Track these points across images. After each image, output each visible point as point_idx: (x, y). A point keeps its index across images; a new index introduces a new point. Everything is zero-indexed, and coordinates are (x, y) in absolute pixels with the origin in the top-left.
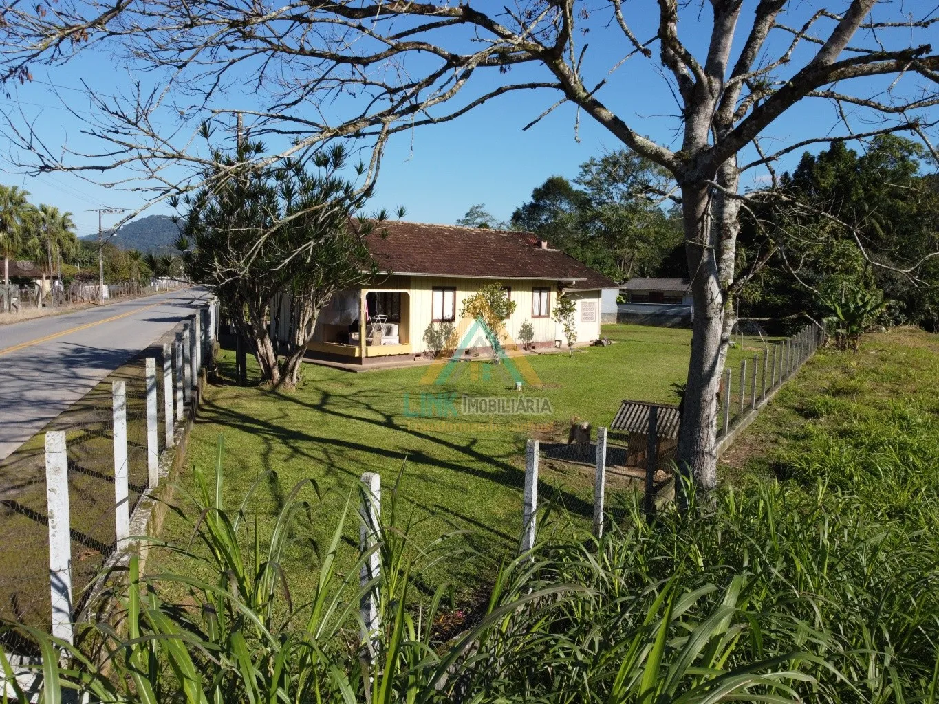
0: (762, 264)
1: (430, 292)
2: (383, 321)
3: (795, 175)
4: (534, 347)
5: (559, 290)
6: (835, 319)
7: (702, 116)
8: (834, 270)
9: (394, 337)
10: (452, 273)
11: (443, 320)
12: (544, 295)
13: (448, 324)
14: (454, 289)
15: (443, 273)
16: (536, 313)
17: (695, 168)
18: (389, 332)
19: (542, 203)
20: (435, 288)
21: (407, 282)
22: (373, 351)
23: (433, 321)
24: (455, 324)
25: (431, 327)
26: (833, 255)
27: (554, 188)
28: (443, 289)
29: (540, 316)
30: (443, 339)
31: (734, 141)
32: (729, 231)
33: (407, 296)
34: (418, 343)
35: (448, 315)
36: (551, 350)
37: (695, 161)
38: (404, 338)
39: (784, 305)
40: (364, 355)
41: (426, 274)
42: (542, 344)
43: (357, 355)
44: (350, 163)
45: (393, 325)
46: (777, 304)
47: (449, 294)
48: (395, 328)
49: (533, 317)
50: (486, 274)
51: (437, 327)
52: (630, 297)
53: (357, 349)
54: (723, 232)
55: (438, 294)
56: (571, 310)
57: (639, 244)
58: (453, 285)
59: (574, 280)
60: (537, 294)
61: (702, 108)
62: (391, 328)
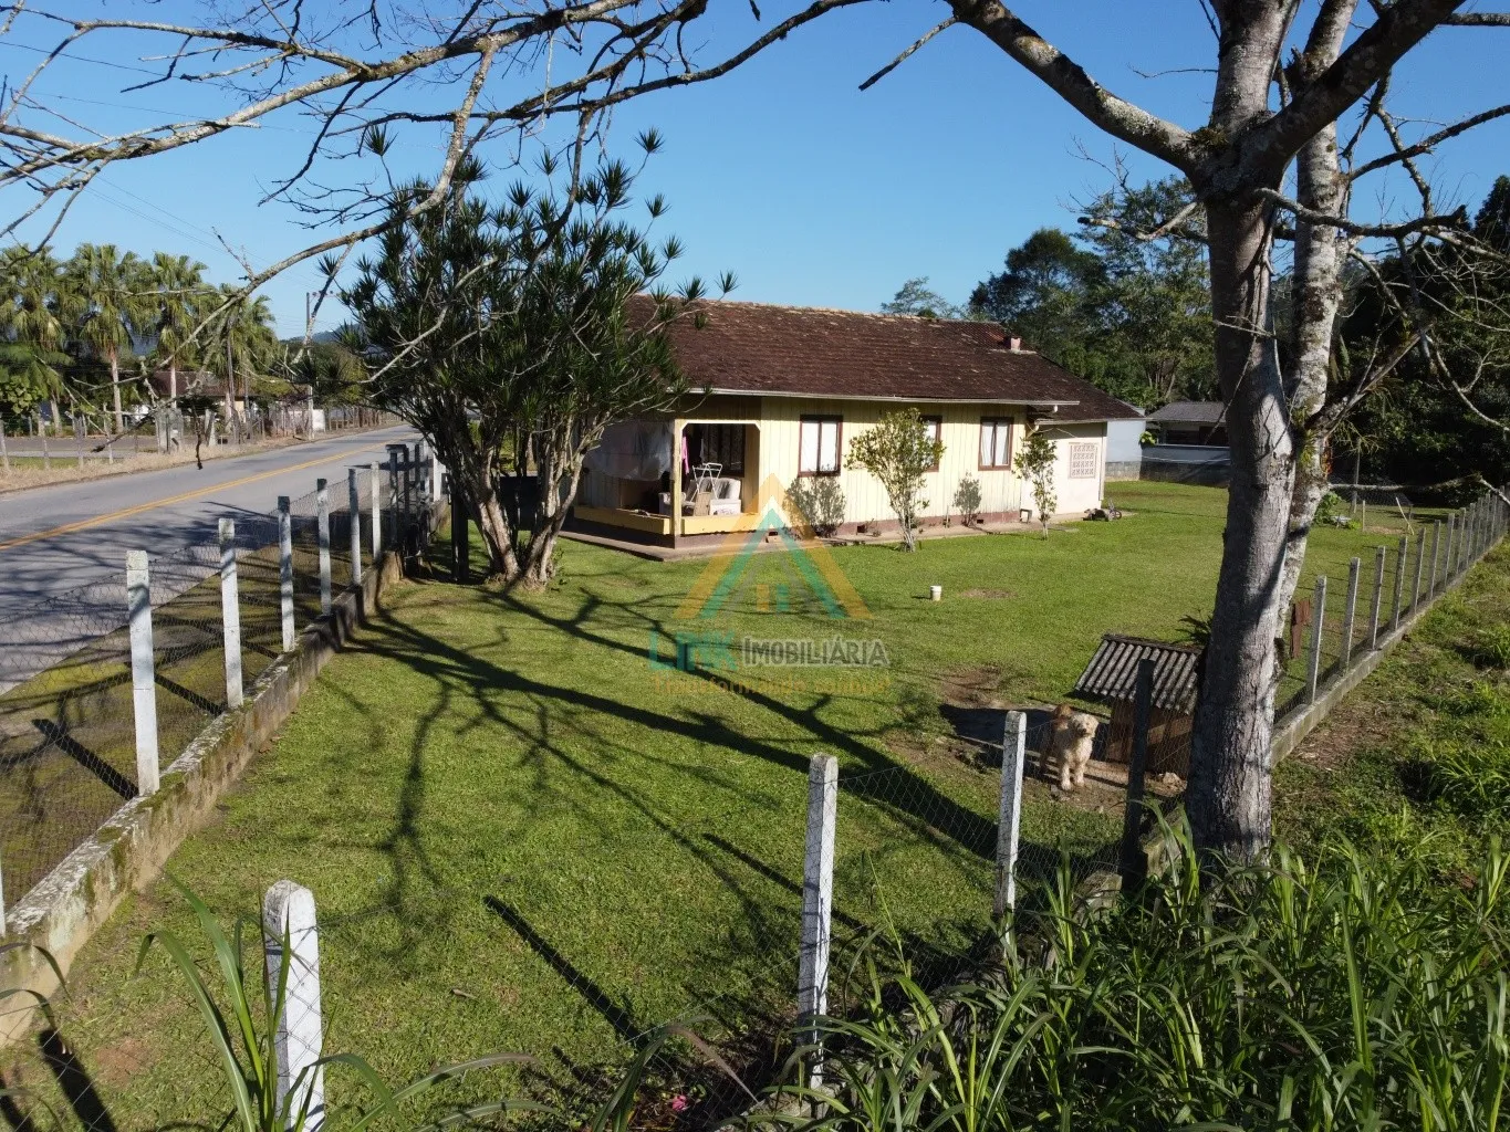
0: (1382, 372)
1: (796, 424)
2: (715, 474)
3: (1481, 217)
4: (981, 521)
5: (1030, 422)
7: (1255, 47)
9: (733, 503)
10: (833, 392)
11: (819, 474)
12: (1002, 430)
13: (826, 480)
14: (838, 420)
15: (817, 391)
16: (987, 462)
17: (1237, 162)
18: (724, 493)
19: (1022, 274)
20: (805, 418)
21: (755, 407)
22: (693, 525)
23: (800, 475)
24: (839, 480)
25: (796, 485)
27: (1042, 250)
28: (820, 419)
29: (993, 467)
30: (817, 506)
31: (1325, 99)
32: (1319, 304)
33: (755, 431)
35: (828, 463)
36: (1014, 525)
37: (1237, 147)
38: (749, 504)
40: (678, 532)
41: (787, 394)
42: (997, 516)
43: (666, 531)
45: (732, 481)
47: (829, 429)
48: (735, 485)
49: (981, 468)
50: (896, 394)
51: (807, 485)
52: (1164, 434)
53: (667, 522)
54: (1306, 305)
55: (811, 428)
56: (1049, 457)
57: (1187, 342)
58: (837, 413)
59: (1056, 405)
60: (988, 430)
61: (1255, 31)
62: (728, 485)
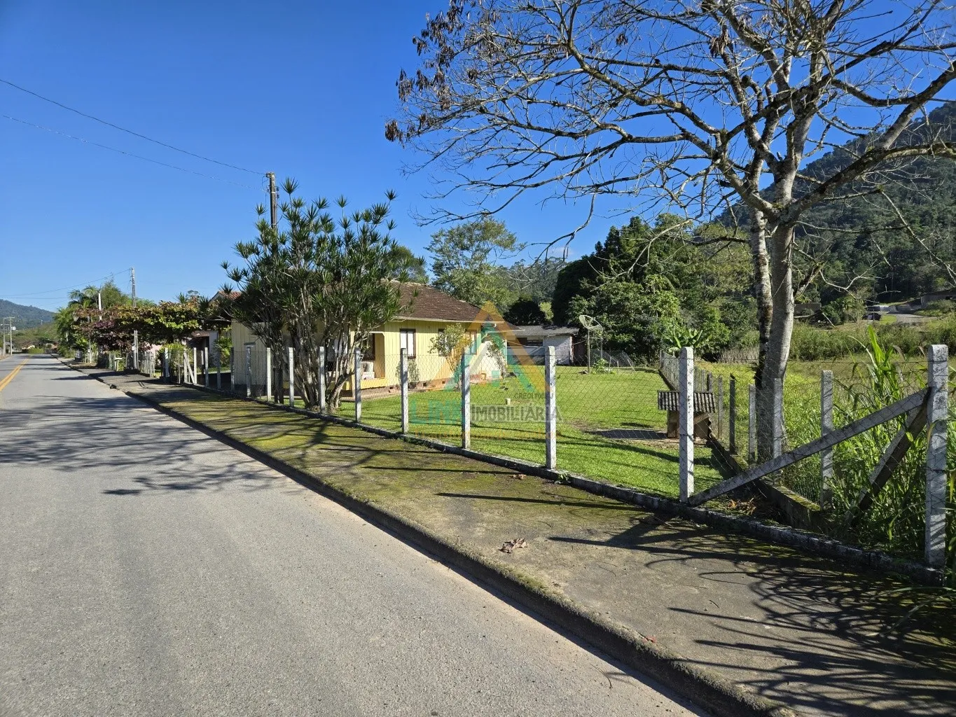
1: (398, 333)
3: (606, 245)
6: (677, 349)
8: (660, 314)
9: (370, 373)
11: (409, 358)
13: (411, 361)
14: (414, 331)
15: (412, 317)
17: (787, 213)
18: (366, 369)
20: (402, 331)
24: (416, 361)
25: (400, 364)
26: (659, 303)
28: (406, 331)
30: (409, 373)
33: (382, 336)
34: (392, 378)
35: (411, 353)
37: (787, 208)
38: (380, 373)
39: (630, 341)
40: (354, 388)
41: (402, 318)
44: (385, 220)
45: (368, 363)
46: (624, 341)
47: (410, 335)
48: (371, 364)
50: (437, 318)
55: (404, 335)
58: (413, 328)
62: (367, 365)
